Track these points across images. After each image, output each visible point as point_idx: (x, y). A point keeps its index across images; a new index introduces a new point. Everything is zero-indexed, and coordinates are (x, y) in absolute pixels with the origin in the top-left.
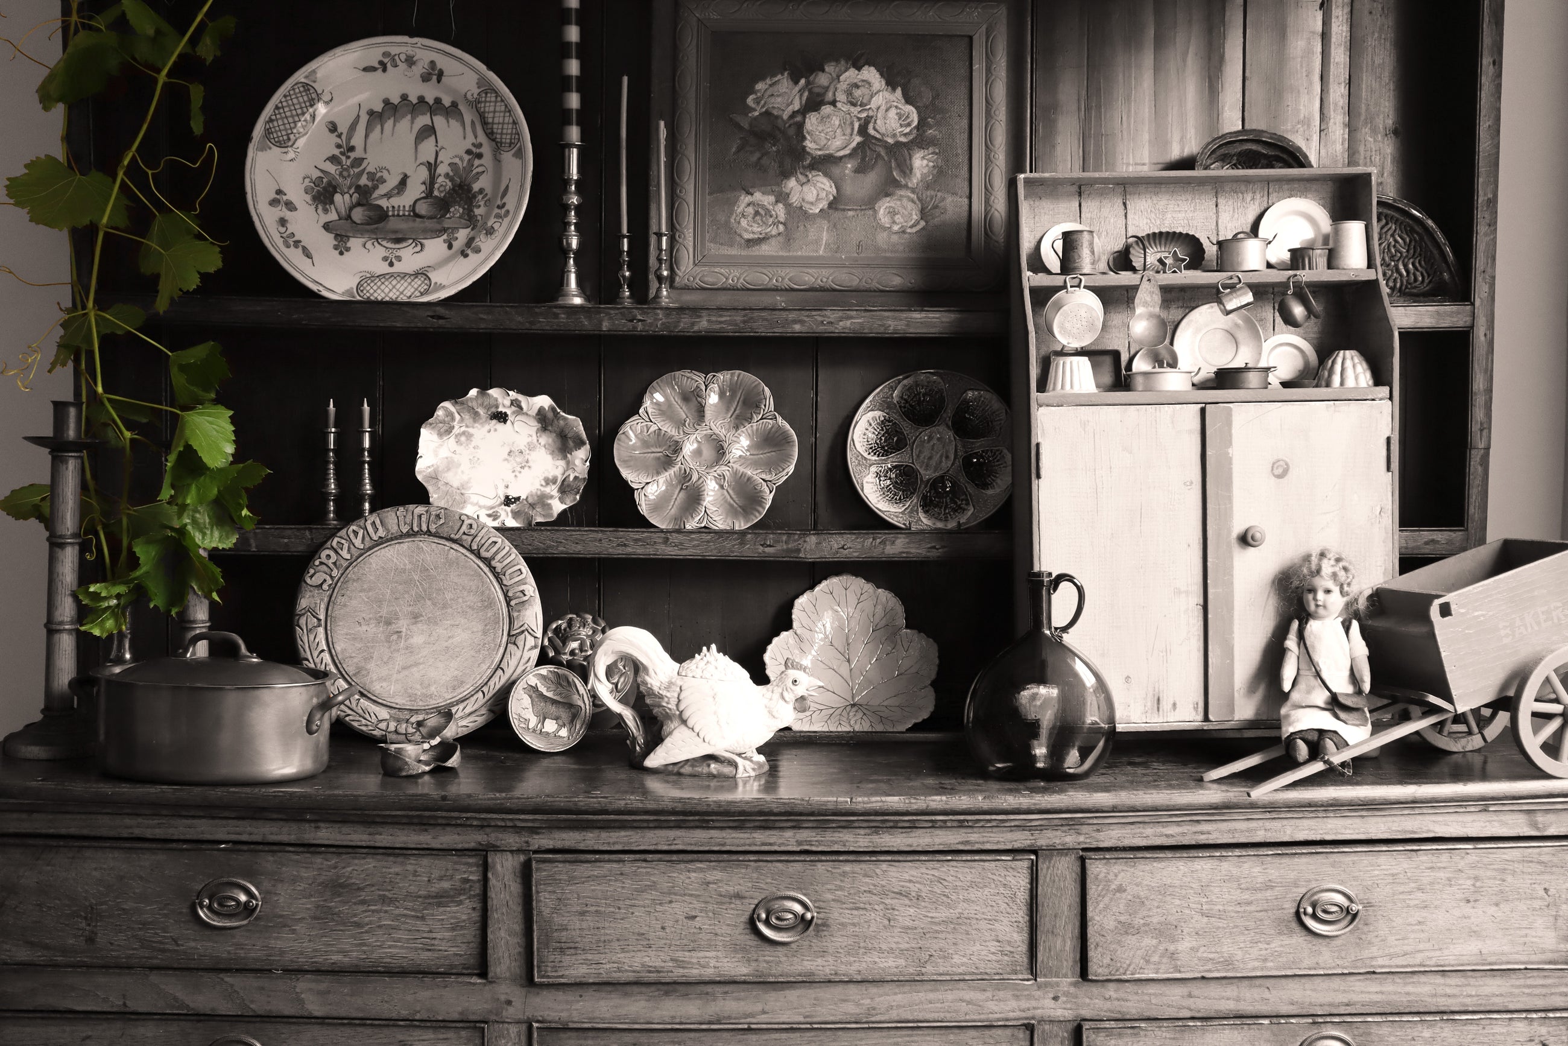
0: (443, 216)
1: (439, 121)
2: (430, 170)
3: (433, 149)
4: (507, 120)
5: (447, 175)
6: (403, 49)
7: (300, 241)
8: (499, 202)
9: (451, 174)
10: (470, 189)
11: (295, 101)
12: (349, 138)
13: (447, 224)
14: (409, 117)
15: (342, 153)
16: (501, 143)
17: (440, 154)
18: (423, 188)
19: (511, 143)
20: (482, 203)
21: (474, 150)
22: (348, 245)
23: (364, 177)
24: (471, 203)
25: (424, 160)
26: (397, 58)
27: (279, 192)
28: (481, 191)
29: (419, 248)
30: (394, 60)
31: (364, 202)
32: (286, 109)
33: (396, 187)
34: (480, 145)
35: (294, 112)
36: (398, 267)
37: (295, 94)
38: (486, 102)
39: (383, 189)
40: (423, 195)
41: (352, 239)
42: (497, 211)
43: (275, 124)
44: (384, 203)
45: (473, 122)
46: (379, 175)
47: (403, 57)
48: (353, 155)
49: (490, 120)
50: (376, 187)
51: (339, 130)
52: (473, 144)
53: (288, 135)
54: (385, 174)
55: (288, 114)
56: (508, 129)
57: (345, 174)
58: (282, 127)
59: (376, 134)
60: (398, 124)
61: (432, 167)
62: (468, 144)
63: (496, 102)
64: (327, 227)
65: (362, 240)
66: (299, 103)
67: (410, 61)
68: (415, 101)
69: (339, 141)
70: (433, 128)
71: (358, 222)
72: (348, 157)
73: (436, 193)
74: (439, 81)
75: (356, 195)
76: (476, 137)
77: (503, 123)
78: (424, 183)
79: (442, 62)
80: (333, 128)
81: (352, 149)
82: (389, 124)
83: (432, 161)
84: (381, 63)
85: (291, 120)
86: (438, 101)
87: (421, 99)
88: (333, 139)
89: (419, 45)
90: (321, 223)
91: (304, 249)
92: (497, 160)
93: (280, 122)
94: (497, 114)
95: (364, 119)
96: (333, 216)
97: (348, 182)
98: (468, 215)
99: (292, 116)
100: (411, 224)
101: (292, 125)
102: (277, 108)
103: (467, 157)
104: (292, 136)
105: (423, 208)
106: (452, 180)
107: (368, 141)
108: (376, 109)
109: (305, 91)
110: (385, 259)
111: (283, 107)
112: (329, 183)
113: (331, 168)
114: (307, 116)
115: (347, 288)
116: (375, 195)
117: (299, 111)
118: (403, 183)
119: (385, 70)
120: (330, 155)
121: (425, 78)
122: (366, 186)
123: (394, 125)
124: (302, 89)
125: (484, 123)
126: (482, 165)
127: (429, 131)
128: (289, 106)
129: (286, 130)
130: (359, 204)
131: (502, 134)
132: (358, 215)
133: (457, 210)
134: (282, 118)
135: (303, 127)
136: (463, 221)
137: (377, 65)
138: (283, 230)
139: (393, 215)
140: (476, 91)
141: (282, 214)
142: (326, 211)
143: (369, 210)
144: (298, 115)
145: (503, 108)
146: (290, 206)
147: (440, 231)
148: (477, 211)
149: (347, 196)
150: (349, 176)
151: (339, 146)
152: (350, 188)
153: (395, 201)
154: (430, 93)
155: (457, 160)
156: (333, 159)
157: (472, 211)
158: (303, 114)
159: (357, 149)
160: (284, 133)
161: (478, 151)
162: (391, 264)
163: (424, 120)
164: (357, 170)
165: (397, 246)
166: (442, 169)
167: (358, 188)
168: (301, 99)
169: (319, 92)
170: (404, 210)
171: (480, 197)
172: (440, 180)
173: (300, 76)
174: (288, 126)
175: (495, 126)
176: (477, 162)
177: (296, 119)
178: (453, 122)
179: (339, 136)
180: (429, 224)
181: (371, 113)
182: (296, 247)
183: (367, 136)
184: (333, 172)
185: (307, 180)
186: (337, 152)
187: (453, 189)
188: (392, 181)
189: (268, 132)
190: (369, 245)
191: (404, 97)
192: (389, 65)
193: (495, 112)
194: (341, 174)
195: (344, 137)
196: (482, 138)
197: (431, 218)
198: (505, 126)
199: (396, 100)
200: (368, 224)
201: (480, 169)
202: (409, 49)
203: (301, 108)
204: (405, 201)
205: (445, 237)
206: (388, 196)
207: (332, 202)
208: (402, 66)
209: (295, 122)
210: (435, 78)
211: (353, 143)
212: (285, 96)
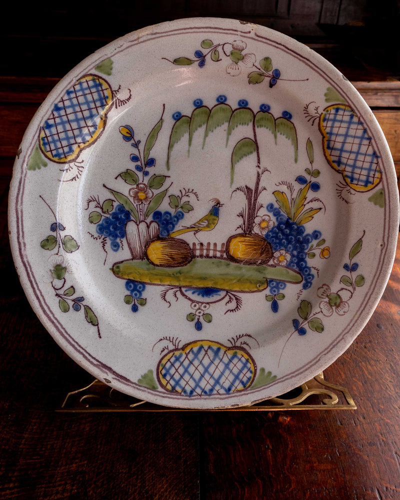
0: (264, 262)
1: (264, 135)
2: (249, 199)
3: (253, 171)
4: (363, 149)
5: (271, 207)
6: (230, 38)
7: (81, 299)
8: (346, 260)
9: (276, 206)
10: (300, 231)
11: (81, 100)
12: (149, 147)
13: (270, 273)
14: (225, 126)
15: (139, 168)
16: (352, 179)
17: (263, 178)
18: (240, 221)
19: (367, 182)
20: (317, 252)
21: (308, 178)
22: (145, 295)
23: (166, 200)
24: (302, 249)
25: (242, 184)
26: (220, 49)
27: (55, 227)
28: (316, 235)
29: (233, 305)
30: (215, 51)
31: (165, 234)
32: (69, 111)
33: (205, 218)
34: (317, 173)
35: (80, 115)
36: (209, 332)
37: (82, 89)
38: (334, 120)
39: (189, 220)
40: (240, 231)
41: (148, 287)
42: (342, 272)
43: (54, 130)
44: (189, 238)
45: (309, 142)
46: (185, 199)
47: (228, 48)
48: (151, 170)
49: (338, 146)
50: (180, 216)
51: (137, 138)
52: (307, 170)
53: (70, 146)
54: (192, 199)
55: (72, 117)
56: (365, 162)
57: (141, 195)
58: (62, 136)
59: (182, 145)
60: (210, 134)
61: (252, 194)
62: (300, 168)
63: (350, 123)
64: (116, 269)
65: (160, 289)
66: (87, 103)
67: (238, 55)
68: (235, 106)
69: (135, 152)
70: (256, 142)
71: (157, 262)
72: (146, 174)
73: (256, 230)
74: (271, 86)
75: (154, 226)
76: (311, 162)
77: (358, 153)
78: (241, 215)
79: (280, 61)
80: (128, 134)
81: (151, 162)
82: (201, 131)
83: (252, 187)
84: (199, 54)
85: (74, 125)
86: (265, 109)
87: (243, 105)
88: (131, 150)
89: (252, 35)
90: (110, 264)
91: (88, 309)
92: (343, 200)
93: (60, 128)
94: (349, 140)
95: (169, 122)
96: (124, 254)
97: (145, 206)
98: (298, 264)
99: (77, 120)
100: (223, 270)
101: (76, 132)
102: (57, 108)
103: (297, 186)
104: (75, 147)
105: (239, 249)
106: (277, 214)
107: (172, 153)
108: (184, 113)
109: (96, 86)
110: (191, 317)
111: (65, 108)
112: (121, 209)
113: (124, 188)
114: (98, 120)
115: (144, 371)
116: (178, 227)
117: (87, 114)
118: (215, 211)
119: (202, 64)
120: (123, 170)
121: (253, 80)
122: (167, 213)
123: (206, 135)
124: (91, 83)
125: (327, 145)
126: (318, 200)
127: (251, 145)
128: (73, 106)
129: (68, 138)
130: (158, 238)
131: (354, 167)
132: (157, 251)
133: (283, 256)
134: (63, 123)
135: (91, 134)
136: (291, 272)
137: (192, 57)
138: (58, 283)
139: (201, 256)
140: (322, 104)
141: (57, 260)
142: (116, 247)
143: (171, 247)
144: (84, 119)
145: (360, 133)
146: (70, 245)
147: (262, 283)
148: (310, 262)
149: (143, 226)
150: (146, 198)
151: (135, 159)
152: (147, 215)
153: (204, 237)
154: (256, 97)
155: (284, 188)
156: (126, 175)
157: (303, 260)
158: (92, 116)
159: (158, 162)
160: (65, 143)
161: (313, 180)
162: (199, 327)
163: (244, 131)
164: (156, 192)
165: (206, 299)
166: (265, 198)
167: (157, 215)
168: (89, 97)
169: (115, 88)
170: (215, 250)
171: (314, 242)
172: (263, 212)
173: (88, 65)
174: (70, 134)
175: (345, 155)
176: (311, 195)
177: (82, 123)
178: (282, 138)
179: (136, 145)
180: (248, 272)
181: (178, 117)
182: (77, 309)
183: (170, 147)
184: (126, 193)
185: (93, 204)
186: (132, 166)
187: (278, 227)
188: (201, 211)
189: (43, 143)
190: (170, 296)
191: (222, 100)
192: (208, 58)
193: (346, 135)
194: (136, 197)
195: (141, 147)
196: (320, 163)
197: (249, 263)
198: (361, 158)
199: (210, 102)
200: (169, 266)
201: (315, 205)
202: (238, 38)
203: (90, 109)
204: (216, 237)
205: (267, 292)
206: (195, 229)
207: (124, 234)
208: (226, 61)
209: (80, 128)
210: (267, 80)
211: (152, 154)
212: (68, 93)
